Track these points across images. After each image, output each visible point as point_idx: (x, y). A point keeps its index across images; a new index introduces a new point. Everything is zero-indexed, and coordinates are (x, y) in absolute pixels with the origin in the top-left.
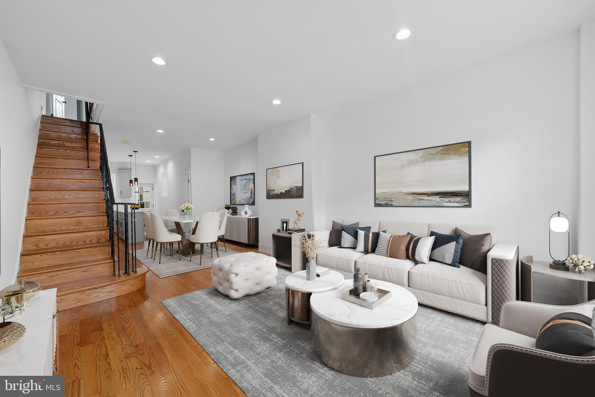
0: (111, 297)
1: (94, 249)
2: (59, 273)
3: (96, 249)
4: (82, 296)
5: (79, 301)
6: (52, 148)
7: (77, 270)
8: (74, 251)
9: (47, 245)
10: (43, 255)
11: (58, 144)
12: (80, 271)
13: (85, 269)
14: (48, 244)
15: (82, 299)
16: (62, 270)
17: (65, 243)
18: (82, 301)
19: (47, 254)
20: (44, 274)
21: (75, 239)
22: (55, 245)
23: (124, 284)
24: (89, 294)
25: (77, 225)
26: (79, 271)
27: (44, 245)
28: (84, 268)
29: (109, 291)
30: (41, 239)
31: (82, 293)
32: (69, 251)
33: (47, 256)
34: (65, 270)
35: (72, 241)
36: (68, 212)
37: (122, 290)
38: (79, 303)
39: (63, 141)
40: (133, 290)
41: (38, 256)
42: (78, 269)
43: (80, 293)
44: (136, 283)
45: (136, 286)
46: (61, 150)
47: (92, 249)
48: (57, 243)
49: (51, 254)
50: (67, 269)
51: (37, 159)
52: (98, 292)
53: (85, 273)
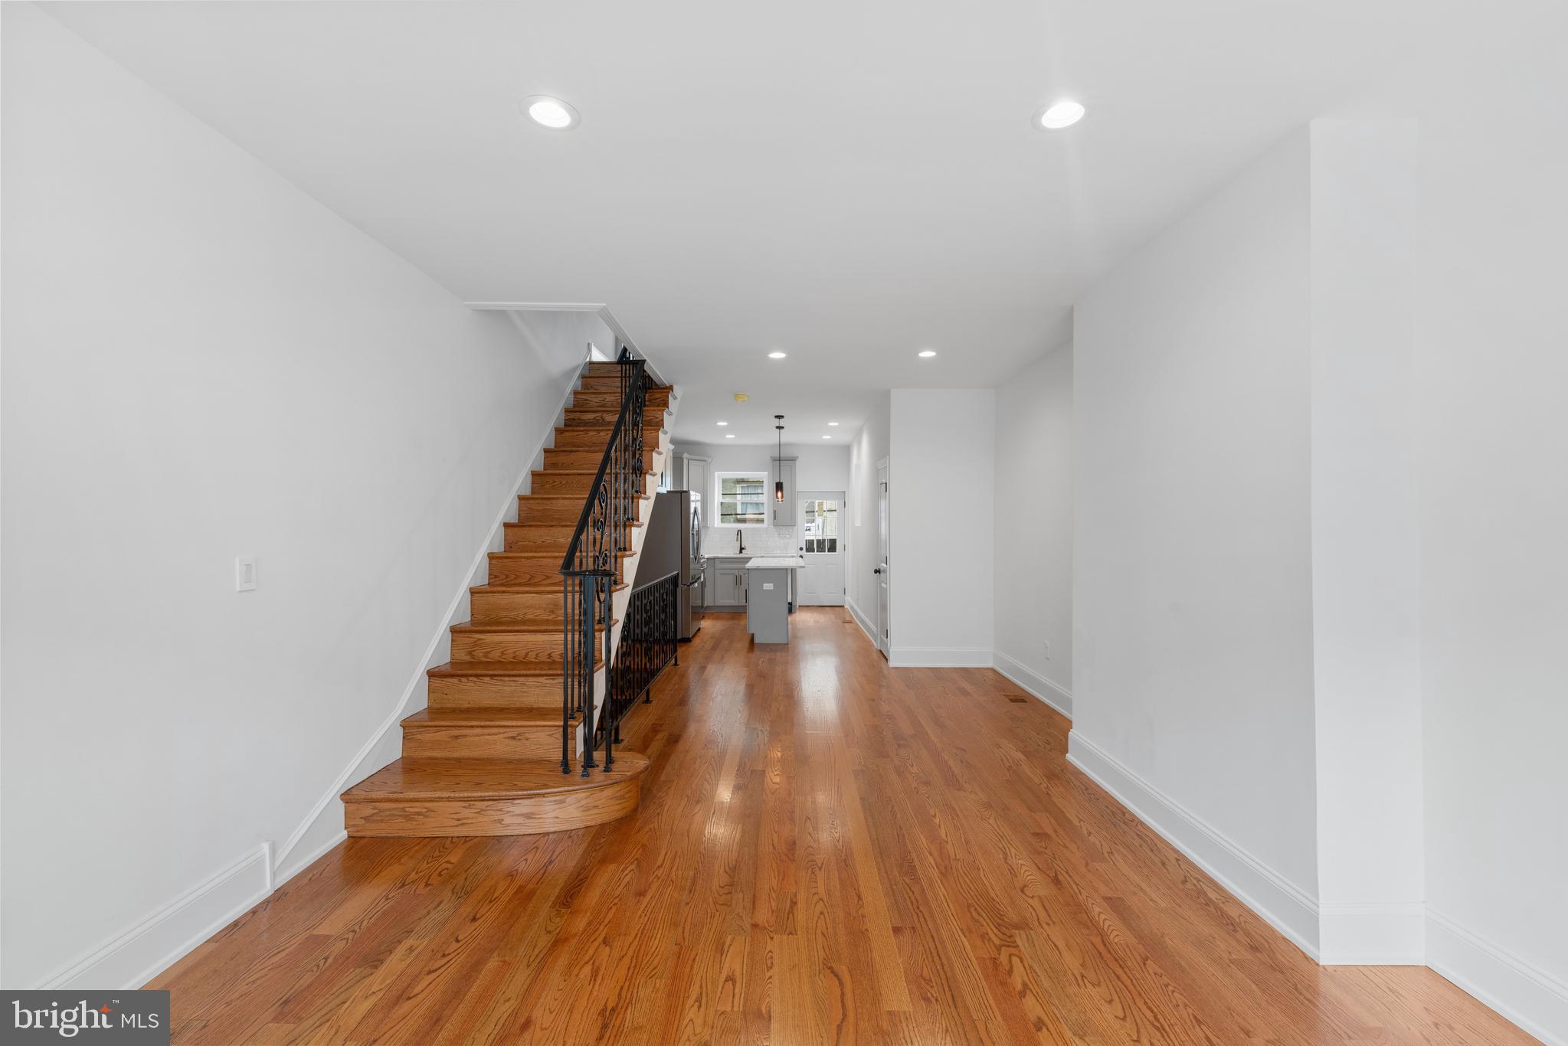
0: (530, 831)
1: (552, 681)
2: (461, 731)
3: (556, 681)
4: (466, 813)
5: (461, 822)
6: (576, 431)
7: (500, 733)
8: (515, 679)
9: (486, 655)
10: (463, 679)
11: (594, 419)
12: (505, 735)
13: (513, 732)
14: (489, 652)
15: (468, 818)
16: (472, 727)
17: (517, 653)
18: (468, 825)
19: (468, 680)
20: (444, 728)
21: (534, 646)
22: (500, 657)
23: (562, 802)
24: (482, 810)
25: (553, 612)
26: (503, 736)
27: (482, 654)
28: (512, 729)
29: (528, 814)
30: (479, 639)
31: (466, 804)
32: (507, 679)
33: (469, 684)
34: (477, 727)
35: (527, 651)
36: (551, 577)
37: (557, 818)
38: (460, 828)
39: (601, 411)
40: (589, 824)
41: (455, 680)
42: (501, 730)
43: (463, 804)
44: (597, 803)
45: (596, 811)
46: (591, 433)
47: (548, 681)
48: (502, 653)
49: (475, 679)
50: (482, 727)
51: (548, 457)
52: (501, 810)
53: (513, 742)
